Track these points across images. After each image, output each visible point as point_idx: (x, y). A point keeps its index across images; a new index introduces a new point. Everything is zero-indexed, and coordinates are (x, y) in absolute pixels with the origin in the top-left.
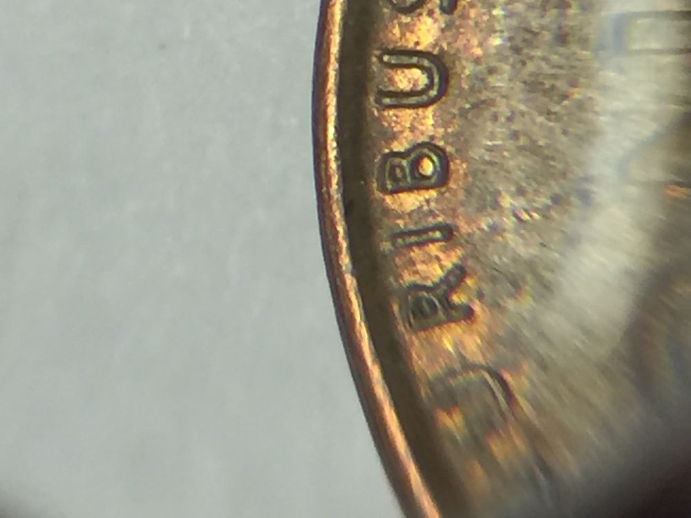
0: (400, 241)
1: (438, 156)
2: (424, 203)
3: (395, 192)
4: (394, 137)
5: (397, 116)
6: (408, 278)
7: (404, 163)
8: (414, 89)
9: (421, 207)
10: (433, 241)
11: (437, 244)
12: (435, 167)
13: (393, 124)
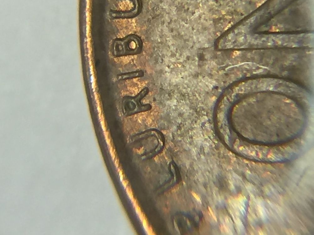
0: (120, 77)
1: (138, 40)
2: (131, 61)
3: (118, 56)
4: (118, 31)
5: (119, 22)
6: (124, 93)
7: (122, 43)
8: (127, 10)
9: (130, 63)
10: (135, 77)
11: (137, 79)
12: (136, 45)
13: (117, 26)
